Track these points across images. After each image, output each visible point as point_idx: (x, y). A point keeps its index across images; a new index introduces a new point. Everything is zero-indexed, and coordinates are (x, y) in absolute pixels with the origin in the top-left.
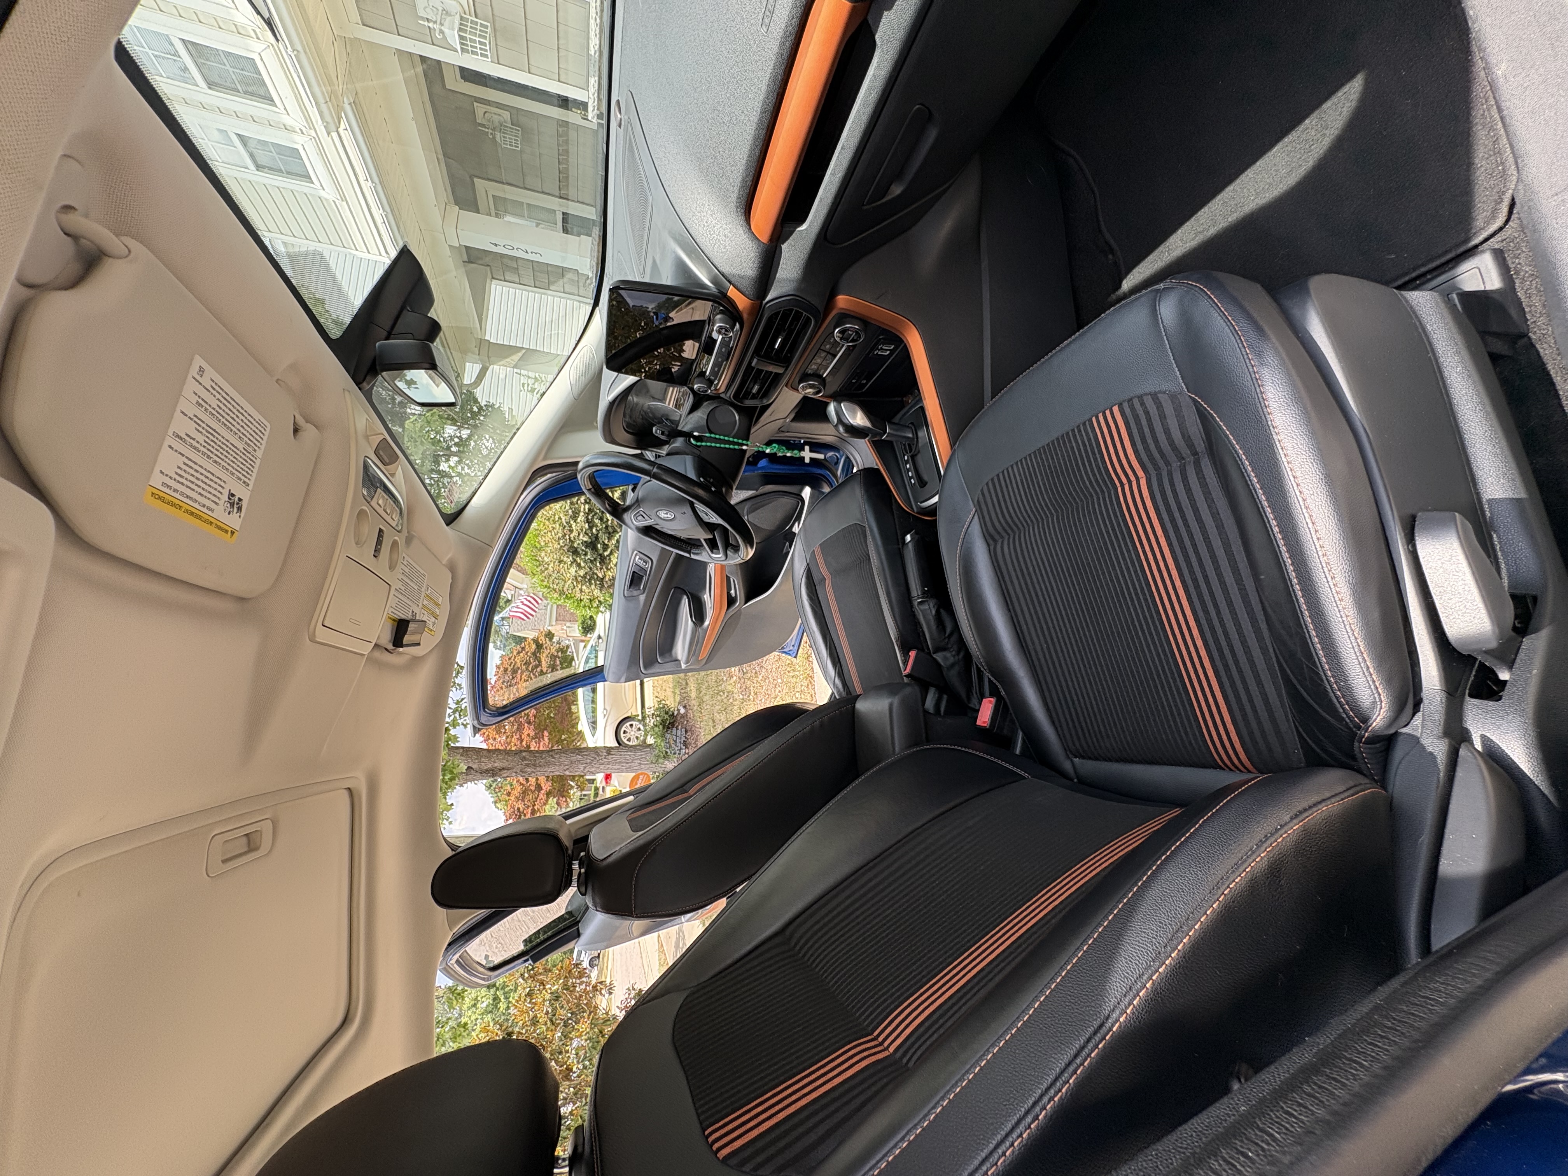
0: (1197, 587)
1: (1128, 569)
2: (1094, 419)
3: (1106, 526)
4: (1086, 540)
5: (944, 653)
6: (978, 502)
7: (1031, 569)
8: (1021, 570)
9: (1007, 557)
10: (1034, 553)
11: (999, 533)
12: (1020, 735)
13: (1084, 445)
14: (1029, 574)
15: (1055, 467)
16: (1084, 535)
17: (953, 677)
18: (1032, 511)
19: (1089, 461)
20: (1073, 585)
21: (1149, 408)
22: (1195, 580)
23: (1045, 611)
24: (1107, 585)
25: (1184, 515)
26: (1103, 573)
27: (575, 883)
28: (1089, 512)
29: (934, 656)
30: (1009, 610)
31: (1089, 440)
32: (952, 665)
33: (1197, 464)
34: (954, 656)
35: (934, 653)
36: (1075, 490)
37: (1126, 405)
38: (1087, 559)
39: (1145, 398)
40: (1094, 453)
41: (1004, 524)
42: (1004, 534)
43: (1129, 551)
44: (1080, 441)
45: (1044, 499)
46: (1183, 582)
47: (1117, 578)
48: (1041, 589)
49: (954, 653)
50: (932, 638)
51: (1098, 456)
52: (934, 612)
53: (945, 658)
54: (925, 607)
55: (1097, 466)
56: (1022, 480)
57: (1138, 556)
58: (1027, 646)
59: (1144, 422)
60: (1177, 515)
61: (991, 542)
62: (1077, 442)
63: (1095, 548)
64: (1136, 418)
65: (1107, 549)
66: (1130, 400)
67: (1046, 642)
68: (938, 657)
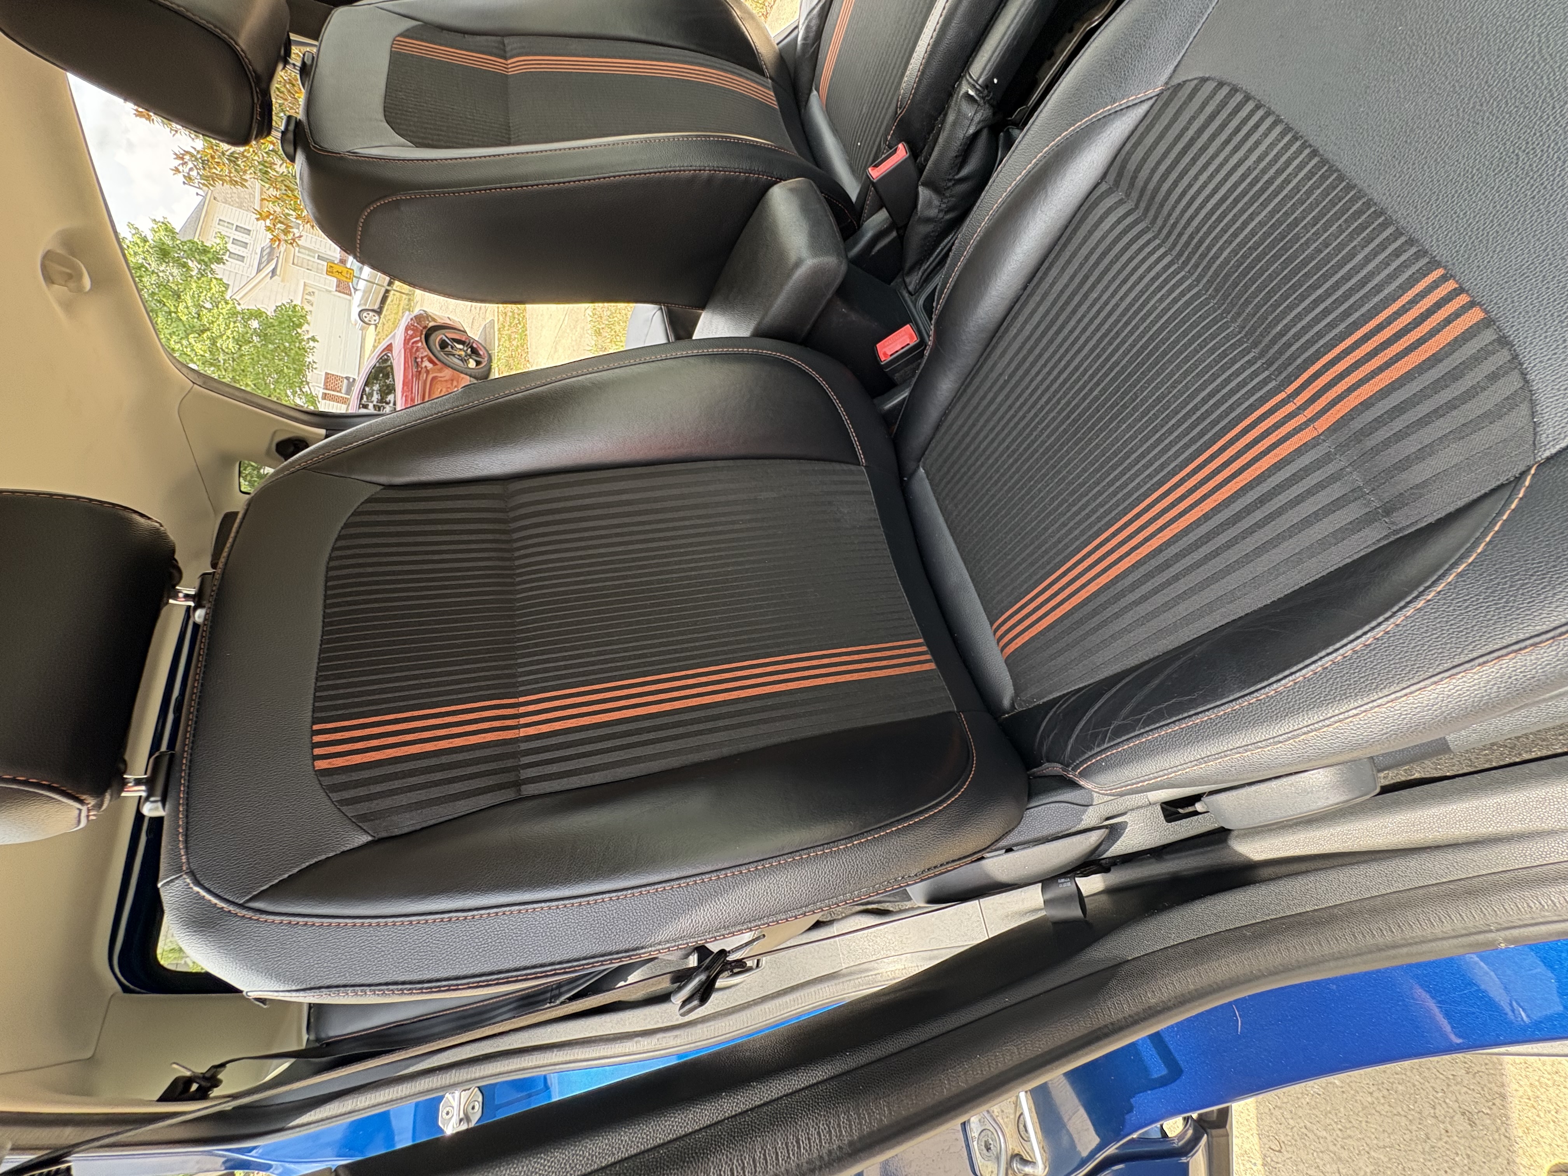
0: (1160, 569)
1: (1151, 463)
2: (1439, 272)
3: (1204, 401)
4: (1172, 374)
5: (934, 196)
6: (1180, 86)
7: (1094, 295)
8: (1086, 277)
9: (1098, 234)
10: (1120, 286)
11: (1132, 184)
12: (905, 394)
13: (1363, 283)
14: (1086, 296)
15: (1297, 238)
16: (1179, 367)
17: (919, 232)
18: (1191, 237)
19: (1326, 312)
20: (1098, 384)
21: (1482, 396)
22: (1167, 565)
23: (1046, 355)
24: (1117, 439)
25: (1260, 527)
26: (1130, 427)
27: (276, 135)
28: (1224, 354)
29: (920, 189)
30: (1025, 288)
31: (1378, 289)
32: (928, 220)
33: (1368, 520)
34: (940, 211)
35: (923, 184)
36: (1258, 307)
37: (1489, 336)
38: (1142, 389)
39: (1515, 375)
40: (1347, 314)
41: (1151, 186)
42: (1135, 195)
43: (1176, 455)
44: (1371, 267)
45: (1222, 249)
46: (1159, 550)
47: (1132, 451)
48: (1071, 332)
49: (944, 206)
50: (936, 163)
51: (1342, 327)
52: (971, 131)
53: (929, 204)
54: (969, 110)
55: (1320, 335)
56: (1249, 170)
57: (1174, 473)
58: (994, 348)
59: (1445, 396)
60: (1258, 515)
61: (1111, 178)
62: (1367, 260)
63: (1163, 396)
64: (1454, 375)
65: (1169, 418)
66: (1503, 341)
67: (1011, 376)
68: (924, 193)
